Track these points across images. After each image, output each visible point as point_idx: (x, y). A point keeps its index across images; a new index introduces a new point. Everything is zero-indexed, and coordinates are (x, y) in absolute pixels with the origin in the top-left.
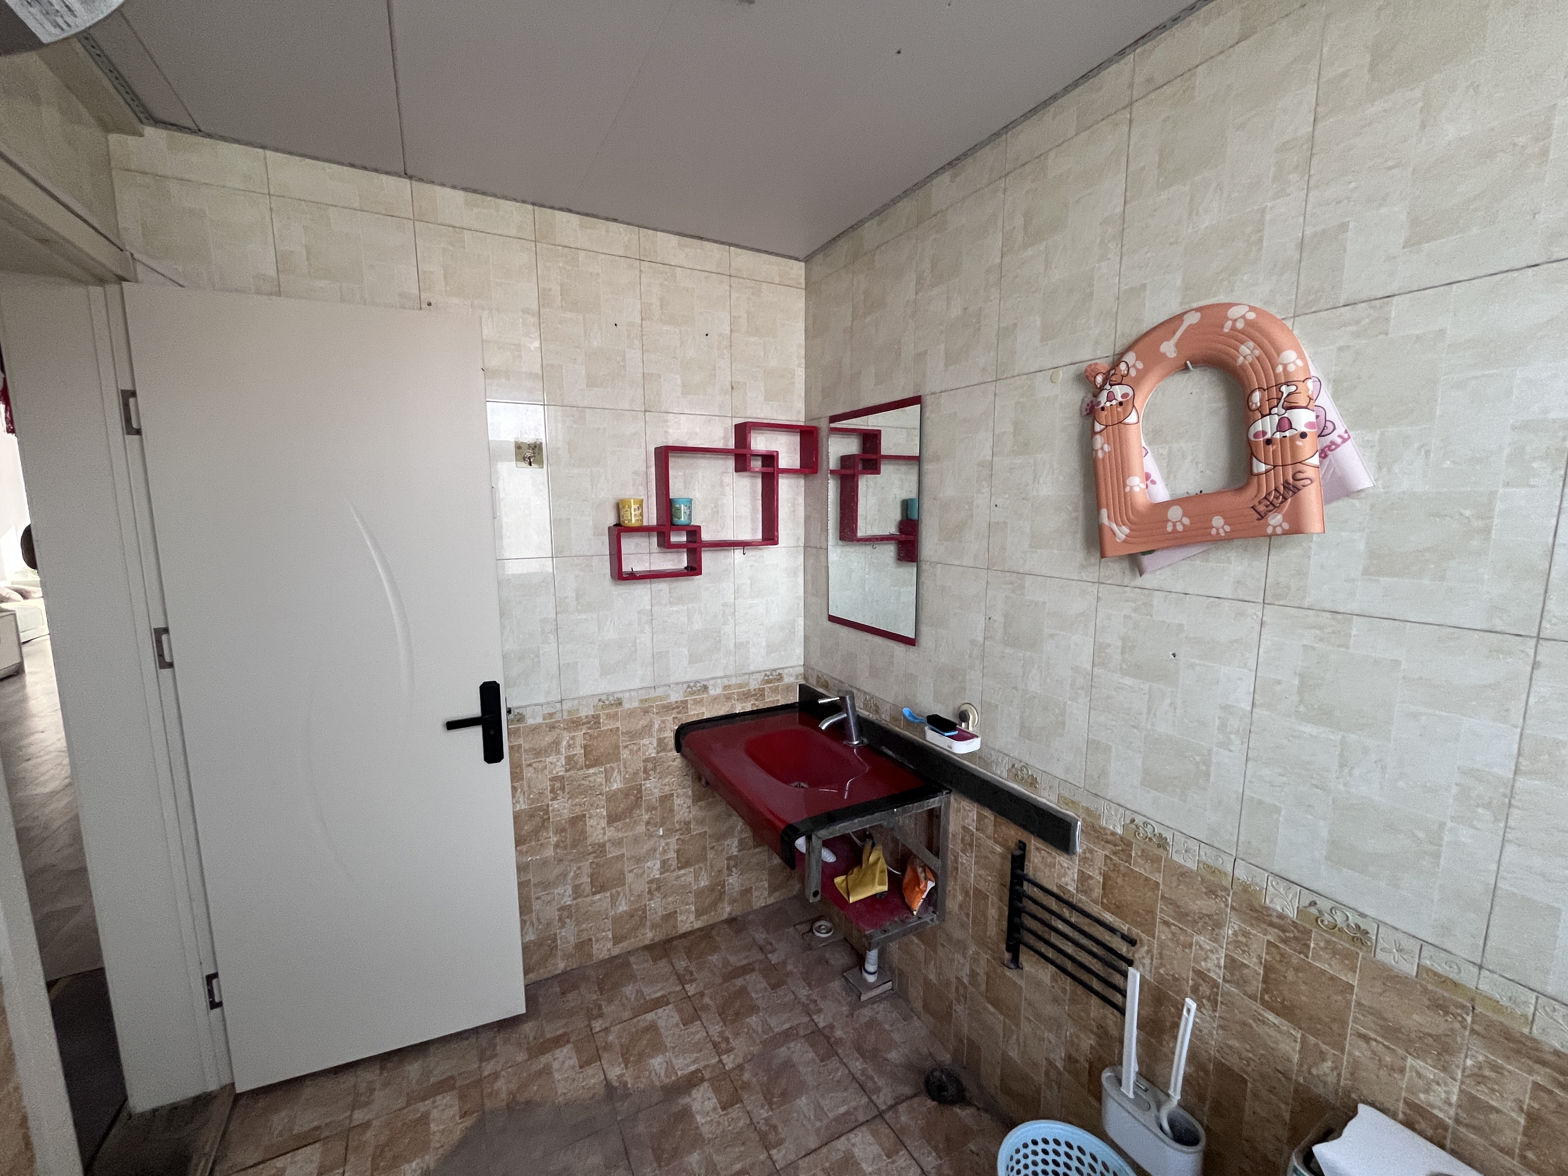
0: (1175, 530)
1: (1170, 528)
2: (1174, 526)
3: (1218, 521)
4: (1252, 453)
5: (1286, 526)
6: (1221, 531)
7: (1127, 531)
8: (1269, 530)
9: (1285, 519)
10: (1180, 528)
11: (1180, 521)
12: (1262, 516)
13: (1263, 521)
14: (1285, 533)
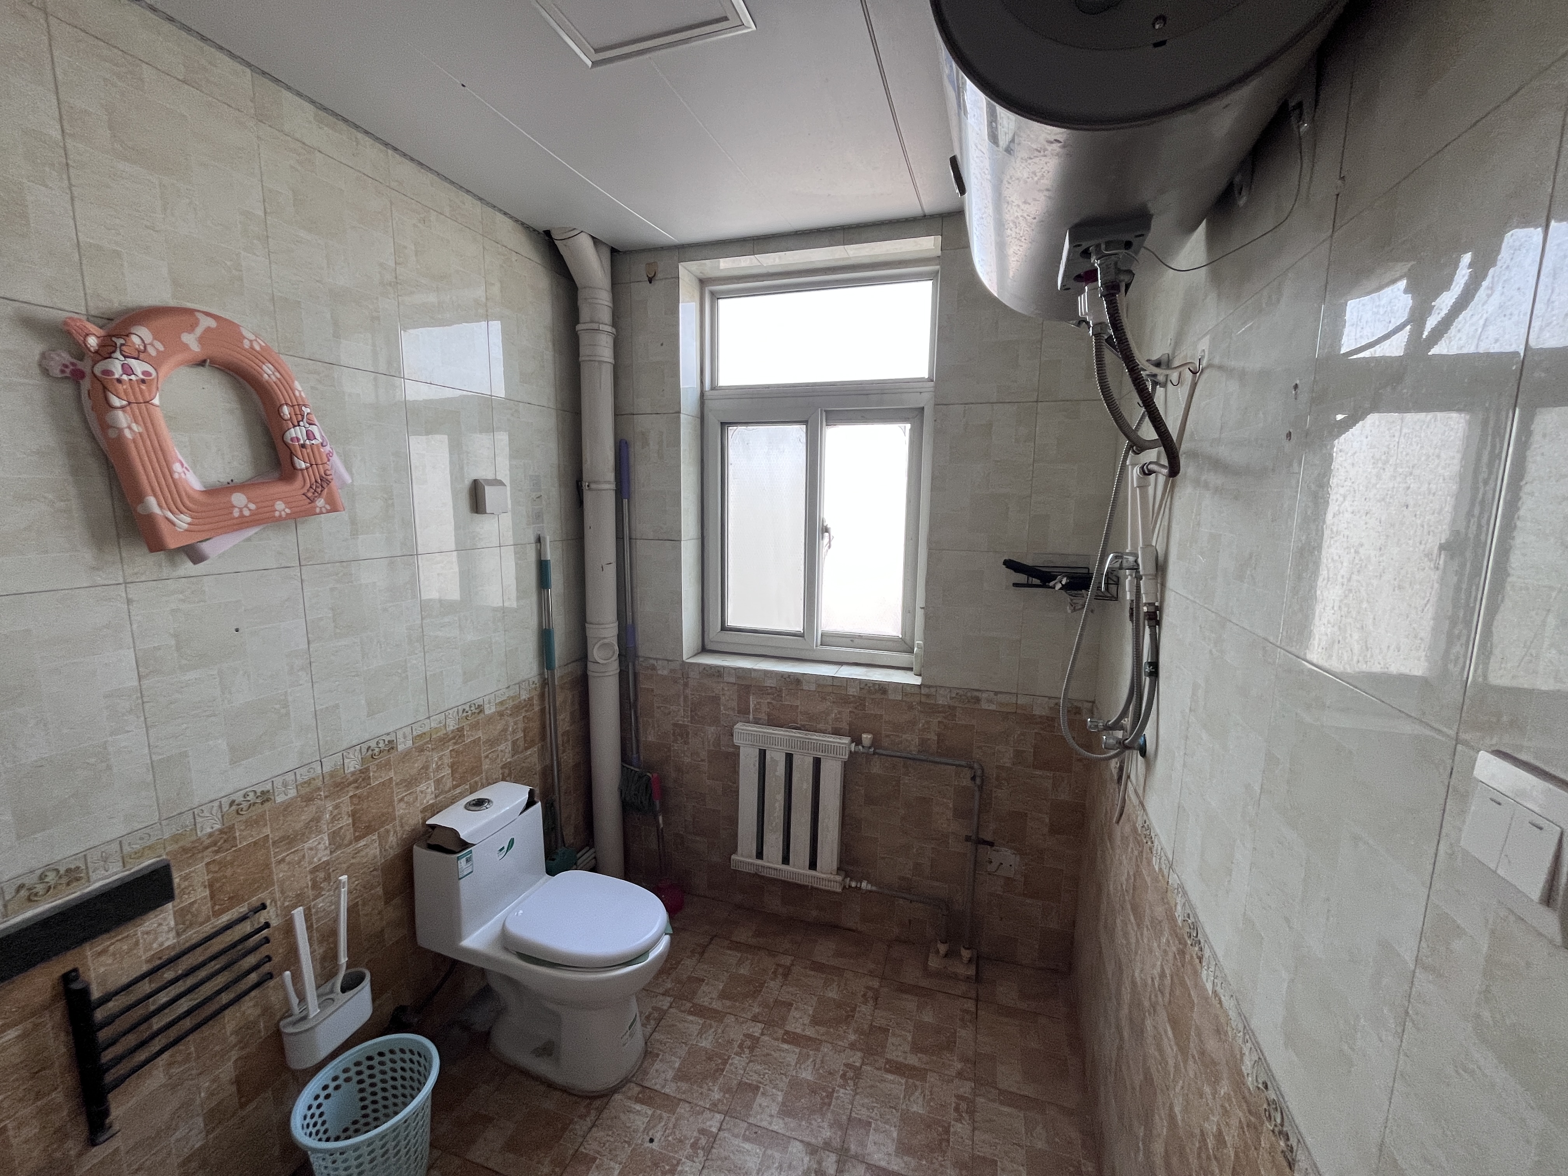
0: (242, 516)
1: (236, 513)
2: (241, 511)
3: (280, 506)
4: (292, 453)
5: (328, 507)
6: (283, 513)
7: (189, 520)
8: (318, 510)
9: (327, 502)
10: (246, 513)
11: (246, 506)
12: (312, 501)
13: (313, 504)
14: (328, 512)
